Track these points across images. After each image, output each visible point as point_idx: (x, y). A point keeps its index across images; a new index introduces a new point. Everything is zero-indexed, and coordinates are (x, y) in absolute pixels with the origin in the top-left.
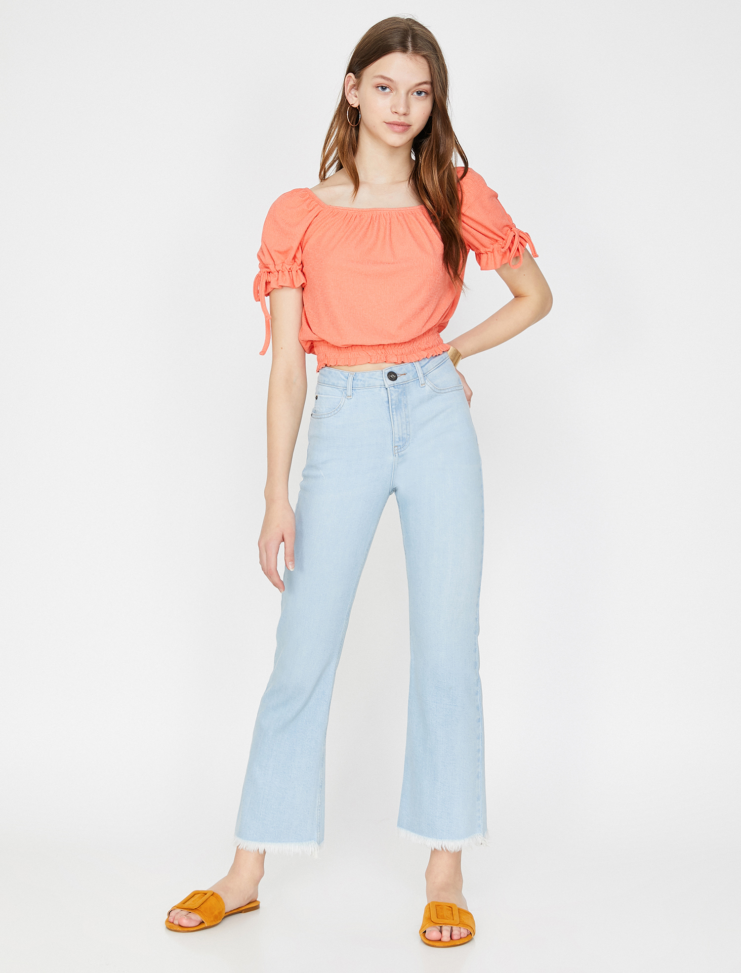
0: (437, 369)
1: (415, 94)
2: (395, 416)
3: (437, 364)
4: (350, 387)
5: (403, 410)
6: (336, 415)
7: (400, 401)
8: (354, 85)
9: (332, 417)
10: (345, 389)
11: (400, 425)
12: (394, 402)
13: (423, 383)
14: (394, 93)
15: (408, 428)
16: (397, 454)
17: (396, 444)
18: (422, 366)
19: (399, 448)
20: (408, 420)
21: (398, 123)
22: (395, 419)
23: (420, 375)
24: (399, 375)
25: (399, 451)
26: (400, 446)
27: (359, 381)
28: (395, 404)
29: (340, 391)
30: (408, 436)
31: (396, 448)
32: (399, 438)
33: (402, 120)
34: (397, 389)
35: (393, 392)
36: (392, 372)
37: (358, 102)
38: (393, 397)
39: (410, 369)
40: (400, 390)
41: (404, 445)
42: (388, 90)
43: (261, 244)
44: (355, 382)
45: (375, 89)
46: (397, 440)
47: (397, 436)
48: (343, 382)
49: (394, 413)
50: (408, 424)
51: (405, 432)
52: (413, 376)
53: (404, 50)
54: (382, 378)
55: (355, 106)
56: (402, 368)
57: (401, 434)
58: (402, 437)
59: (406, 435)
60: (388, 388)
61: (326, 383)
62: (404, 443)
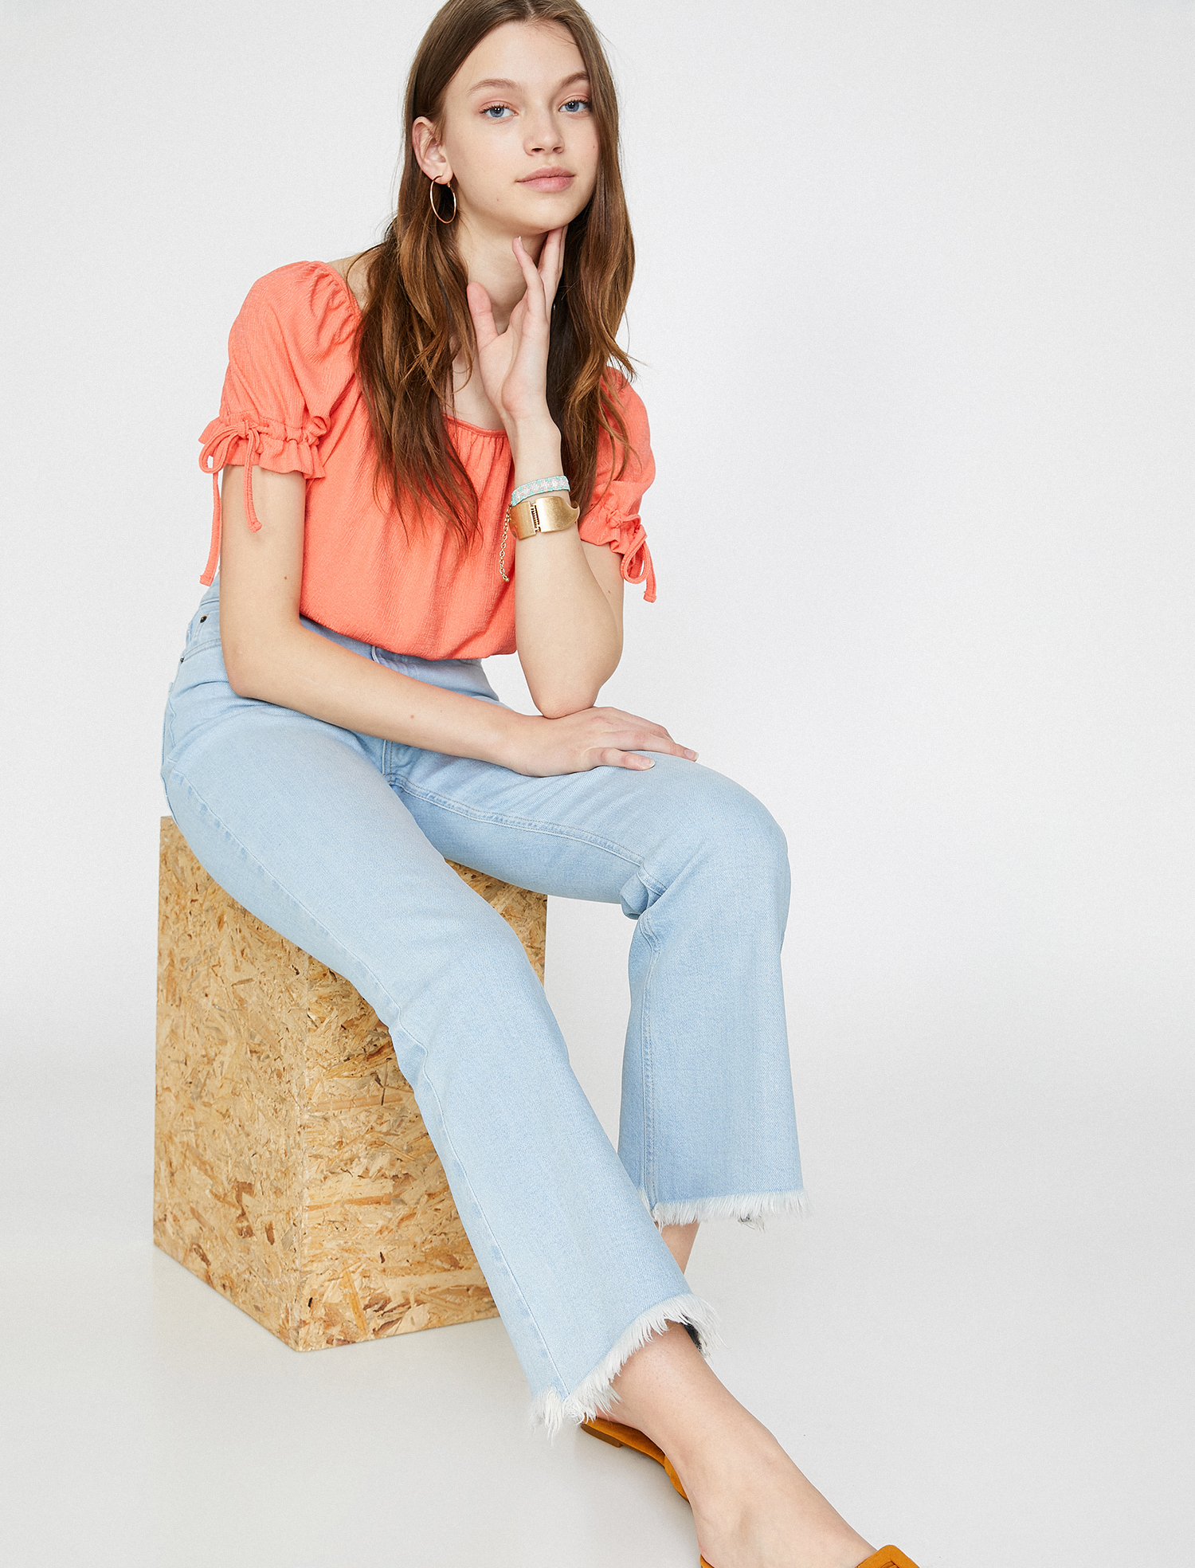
1: (564, 108)
8: (433, 141)
14: (522, 113)
21: (547, 171)
33: (553, 162)
37: (449, 169)
42: (506, 113)
43: (228, 361)
45: (479, 120)
53: (520, 16)
55: (446, 179)
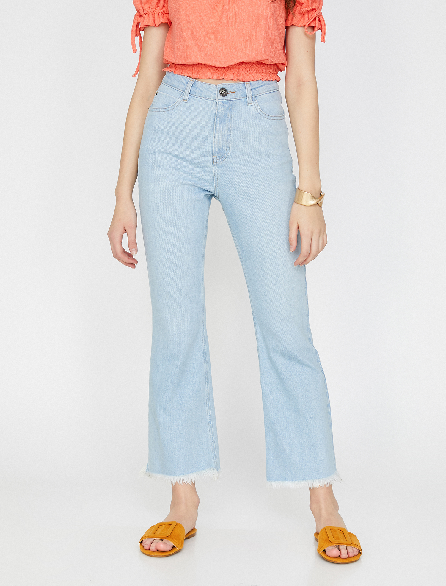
0: (268, 94)
2: (217, 128)
3: (269, 90)
4: (187, 92)
5: (227, 124)
6: (169, 112)
7: (225, 115)
9: (166, 112)
10: (183, 92)
11: (221, 137)
12: (219, 115)
13: (250, 102)
15: (229, 141)
16: (215, 164)
17: (215, 155)
18: (252, 88)
19: (218, 158)
20: (229, 133)
22: (217, 130)
23: (249, 95)
24: (229, 92)
25: (218, 161)
26: (219, 156)
27: (198, 90)
28: (220, 118)
29: (178, 92)
30: (228, 149)
31: (215, 158)
32: (219, 149)
34: (224, 104)
35: (220, 107)
36: (224, 88)
38: (219, 111)
39: (240, 88)
40: (227, 106)
41: (222, 157)
44: (193, 89)
46: (217, 150)
47: (217, 147)
48: (183, 86)
49: (218, 125)
50: (229, 137)
51: (225, 144)
52: (242, 95)
54: (215, 93)
56: (233, 86)
57: (220, 146)
58: (222, 149)
59: (225, 147)
60: (217, 102)
61: (168, 83)
62: (223, 154)
